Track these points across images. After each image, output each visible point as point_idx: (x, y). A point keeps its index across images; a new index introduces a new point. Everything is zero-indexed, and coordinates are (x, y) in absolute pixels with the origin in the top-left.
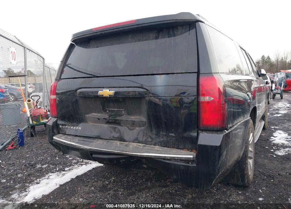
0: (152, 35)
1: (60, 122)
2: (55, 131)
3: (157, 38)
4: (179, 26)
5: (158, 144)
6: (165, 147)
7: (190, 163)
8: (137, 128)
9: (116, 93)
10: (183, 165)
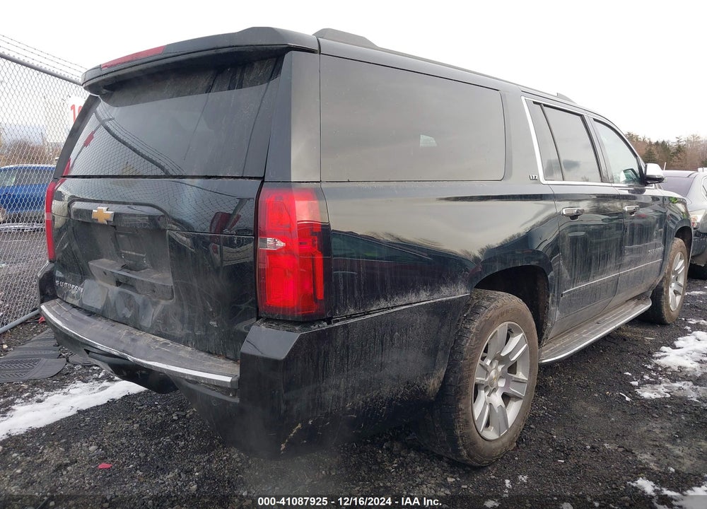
0: (203, 82)
1: (59, 274)
2: (49, 291)
3: (208, 90)
4: (255, 61)
5: (192, 343)
6: (202, 351)
7: (231, 395)
8: (163, 302)
9: (116, 215)
10: (216, 399)
